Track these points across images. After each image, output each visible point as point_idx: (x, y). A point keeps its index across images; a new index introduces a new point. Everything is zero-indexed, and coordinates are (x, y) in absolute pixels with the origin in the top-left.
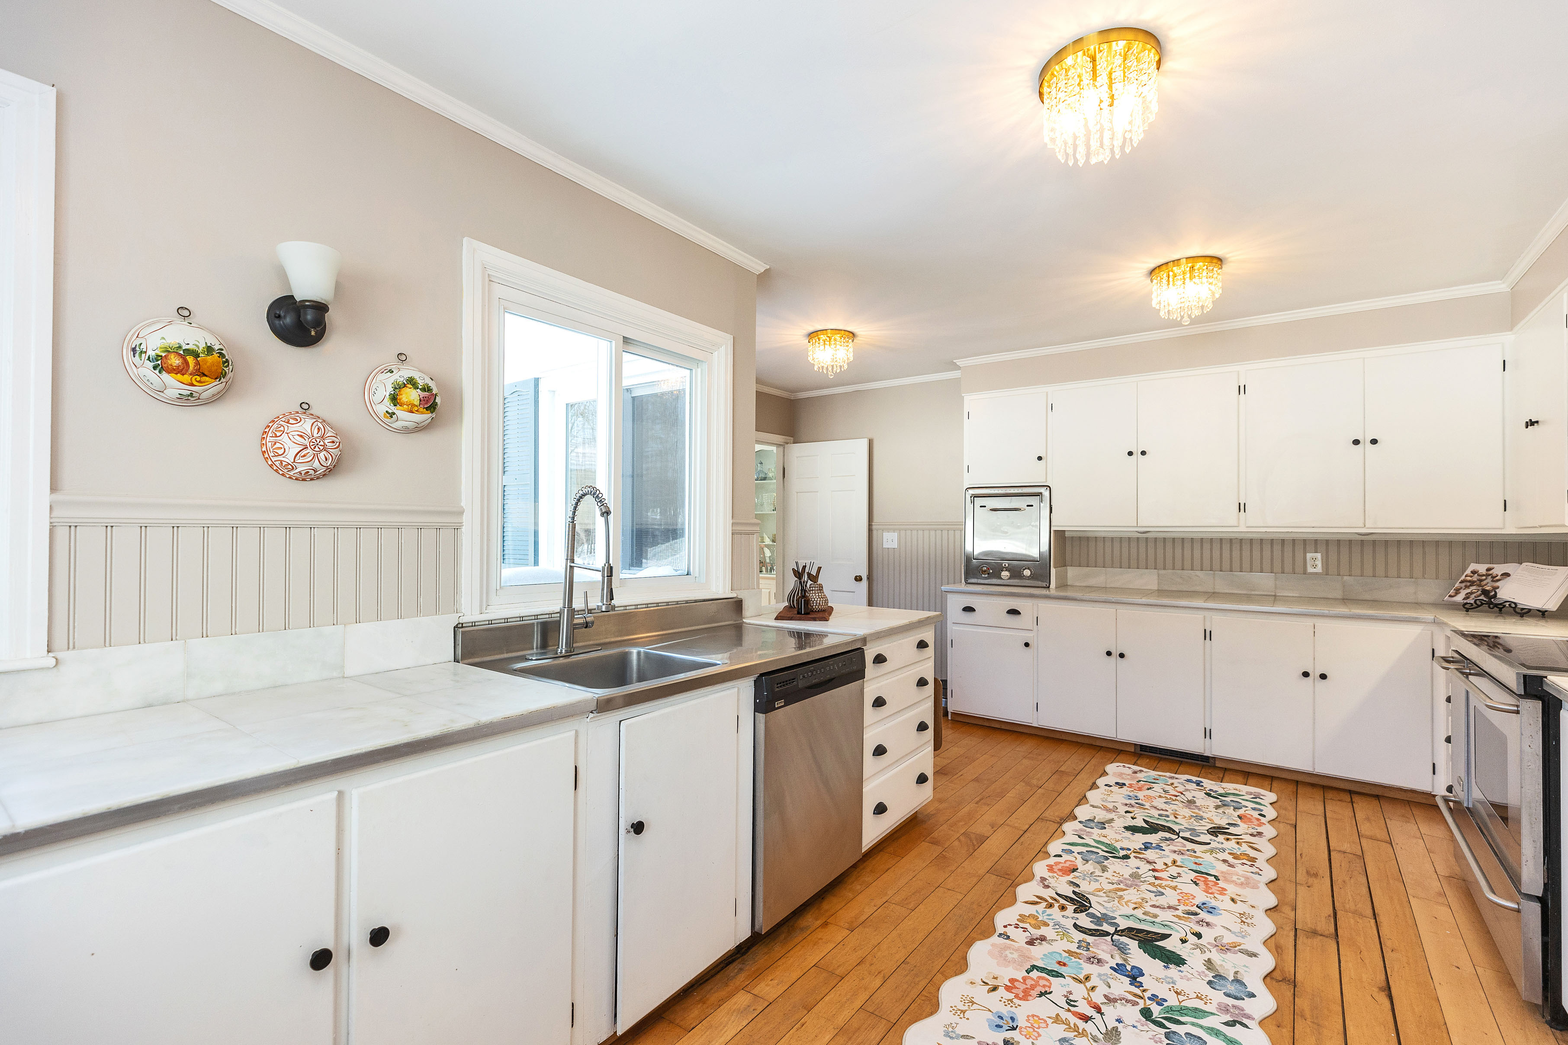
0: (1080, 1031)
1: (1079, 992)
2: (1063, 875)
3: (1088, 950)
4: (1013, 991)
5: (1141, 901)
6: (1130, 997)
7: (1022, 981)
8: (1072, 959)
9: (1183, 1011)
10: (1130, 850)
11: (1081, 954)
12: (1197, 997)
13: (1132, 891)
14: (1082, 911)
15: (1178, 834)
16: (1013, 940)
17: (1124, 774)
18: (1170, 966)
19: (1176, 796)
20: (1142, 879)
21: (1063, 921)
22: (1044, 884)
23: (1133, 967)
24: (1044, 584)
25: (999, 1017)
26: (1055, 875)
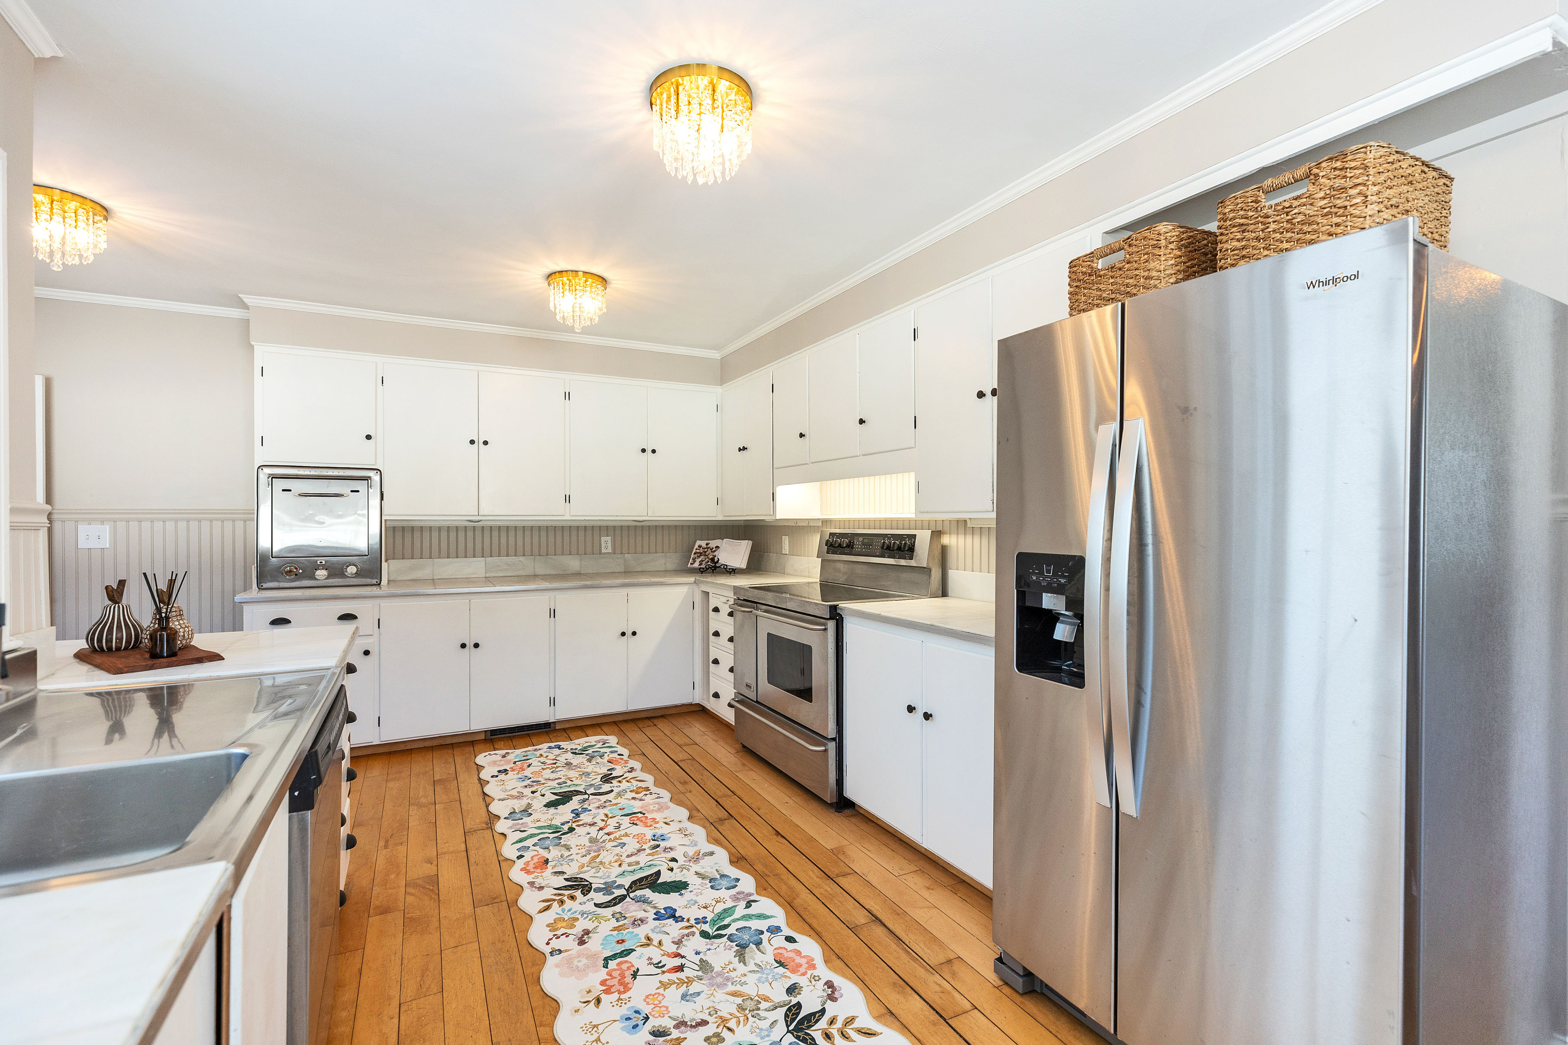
0: (686, 980)
1: (654, 953)
2: (543, 871)
3: (625, 918)
4: (612, 990)
5: (617, 857)
6: (686, 931)
7: (610, 978)
8: (622, 933)
9: (721, 916)
10: (569, 822)
11: (624, 924)
12: (717, 902)
13: (603, 854)
14: (589, 891)
15: (586, 793)
16: (566, 951)
17: (497, 761)
18: (682, 892)
19: (555, 763)
20: (601, 840)
21: (584, 908)
22: (536, 887)
23: (665, 909)
24: (374, 581)
25: (626, 1019)
26: (536, 874)
